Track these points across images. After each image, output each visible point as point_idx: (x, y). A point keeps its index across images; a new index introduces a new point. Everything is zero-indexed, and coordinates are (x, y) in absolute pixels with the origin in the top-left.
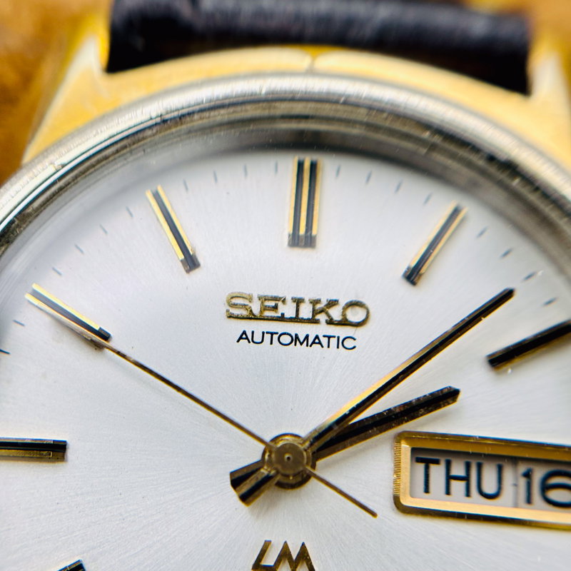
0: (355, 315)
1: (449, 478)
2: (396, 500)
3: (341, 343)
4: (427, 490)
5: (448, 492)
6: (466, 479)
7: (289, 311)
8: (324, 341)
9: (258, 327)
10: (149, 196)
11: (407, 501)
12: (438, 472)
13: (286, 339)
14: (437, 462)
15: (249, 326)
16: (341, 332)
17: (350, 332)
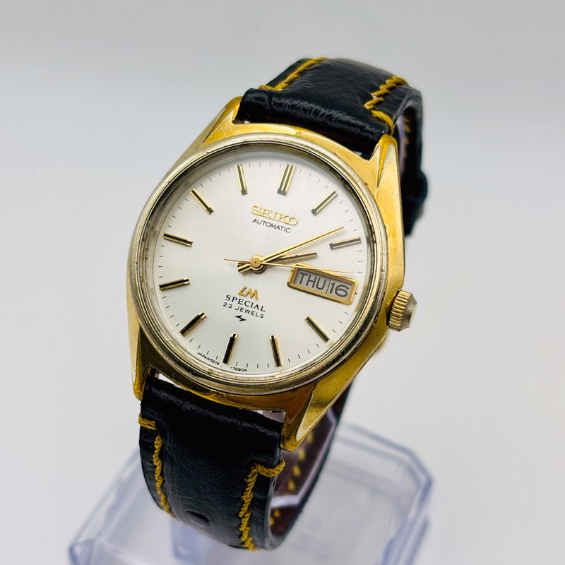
0: (293, 222)
1: (309, 280)
2: (288, 284)
3: (286, 230)
4: (301, 283)
5: (307, 285)
6: (314, 282)
7: (272, 216)
8: (280, 228)
9: (260, 219)
10: (236, 166)
11: (292, 285)
12: (306, 278)
13: (268, 225)
14: (306, 275)
15: (257, 218)
16: (287, 226)
17: (289, 227)
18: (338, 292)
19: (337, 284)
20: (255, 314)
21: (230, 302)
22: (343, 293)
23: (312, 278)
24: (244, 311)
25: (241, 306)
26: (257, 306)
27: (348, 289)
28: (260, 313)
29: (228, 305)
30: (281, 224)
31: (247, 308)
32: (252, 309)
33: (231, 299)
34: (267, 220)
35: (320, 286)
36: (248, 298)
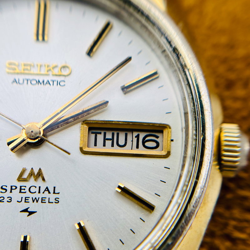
1: (105, 139)
2: (81, 149)
3: (58, 83)
4: (95, 145)
5: (104, 145)
6: (112, 139)
8: (51, 83)
9: (21, 78)
11: (86, 150)
12: (100, 138)
14: (100, 133)
15: (17, 77)
16: (59, 79)
17: (62, 78)
18: (147, 144)
19: (142, 135)
20: (47, 200)
21: (8, 194)
22: (154, 145)
23: (109, 136)
24: (30, 200)
25: (24, 195)
26: (47, 190)
27: (157, 137)
28: (52, 197)
29: (6, 199)
30: (50, 78)
31: (34, 196)
32: (41, 195)
33: (9, 189)
34: (31, 77)
35: (122, 142)
36: (32, 182)
